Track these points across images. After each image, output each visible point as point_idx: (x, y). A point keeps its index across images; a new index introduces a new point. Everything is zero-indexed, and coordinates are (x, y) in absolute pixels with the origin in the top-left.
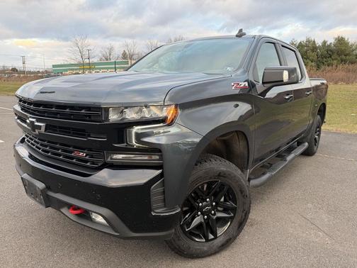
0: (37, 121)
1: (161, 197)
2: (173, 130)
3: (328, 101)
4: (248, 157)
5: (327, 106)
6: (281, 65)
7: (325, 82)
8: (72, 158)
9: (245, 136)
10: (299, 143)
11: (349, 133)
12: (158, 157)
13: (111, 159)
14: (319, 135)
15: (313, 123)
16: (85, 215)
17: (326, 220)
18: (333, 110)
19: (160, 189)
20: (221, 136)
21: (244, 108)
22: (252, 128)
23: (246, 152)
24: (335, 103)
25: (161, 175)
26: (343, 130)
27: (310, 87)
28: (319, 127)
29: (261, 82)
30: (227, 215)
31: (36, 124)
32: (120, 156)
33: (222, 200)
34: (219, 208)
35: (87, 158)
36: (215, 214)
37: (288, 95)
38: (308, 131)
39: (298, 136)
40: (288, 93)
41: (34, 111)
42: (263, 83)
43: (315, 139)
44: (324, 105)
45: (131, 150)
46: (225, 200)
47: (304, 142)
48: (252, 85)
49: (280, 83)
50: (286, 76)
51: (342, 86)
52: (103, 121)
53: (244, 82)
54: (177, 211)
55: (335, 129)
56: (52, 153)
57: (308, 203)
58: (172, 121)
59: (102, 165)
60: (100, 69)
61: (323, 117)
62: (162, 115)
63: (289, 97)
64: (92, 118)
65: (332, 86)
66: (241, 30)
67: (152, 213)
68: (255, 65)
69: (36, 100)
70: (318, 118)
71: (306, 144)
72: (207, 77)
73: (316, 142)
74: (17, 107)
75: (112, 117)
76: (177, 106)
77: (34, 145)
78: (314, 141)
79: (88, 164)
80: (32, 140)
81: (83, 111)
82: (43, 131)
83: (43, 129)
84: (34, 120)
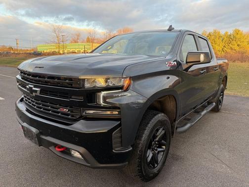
0: (34, 87)
1: (119, 140)
2: (128, 94)
3: (228, 74)
4: (176, 112)
5: (228, 77)
6: (198, 50)
7: (226, 61)
8: (58, 113)
9: (174, 97)
10: (209, 103)
11: (243, 96)
12: (117, 113)
13: (86, 113)
14: (222, 98)
15: (219, 89)
16: (67, 151)
17: (227, 156)
18: (232, 80)
19: (119, 135)
20: (160, 98)
21: (174, 79)
22: (178, 93)
23: (175, 110)
24: (233, 75)
25: (120, 125)
26: (239, 94)
28: (223, 92)
29: (185, 62)
31: (34, 89)
32: (91, 112)
35: (69, 112)
37: (202, 70)
38: (214, 95)
39: (208, 98)
40: (202, 69)
41: (32, 80)
42: (187, 62)
43: (220, 100)
44: (226, 77)
45: (99, 107)
47: (212, 102)
48: (179, 64)
49: (199, 62)
50: (202, 58)
51: (238, 63)
52: (81, 88)
53: (174, 61)
54: (129, 150)
55: (233, 93)
56: (44, 109)
57: (215, 144)
58: (127, 88)
59: (79, 118)
60: (70, 48)
61: (225, 85)
62: (121, 84)
63: (203, 71)
64: (73, 85)
65: (231, 63)
66: (171, 26)
67: (113, 151)
68: (181, 50)
69: (33, 73)
70: (222, 86)
71: (214, 104)
72: (149, 58)
73: (220, 102)
74: (19, 77)
75: (87, 85)
76: (131, 78)
77: (30, 103)
78: (219, 102)
79: (70, 117)
80: (29, 99)
81: (67, 81)
82: (38, 94)
83: (38, 93)
84: (32, 86)
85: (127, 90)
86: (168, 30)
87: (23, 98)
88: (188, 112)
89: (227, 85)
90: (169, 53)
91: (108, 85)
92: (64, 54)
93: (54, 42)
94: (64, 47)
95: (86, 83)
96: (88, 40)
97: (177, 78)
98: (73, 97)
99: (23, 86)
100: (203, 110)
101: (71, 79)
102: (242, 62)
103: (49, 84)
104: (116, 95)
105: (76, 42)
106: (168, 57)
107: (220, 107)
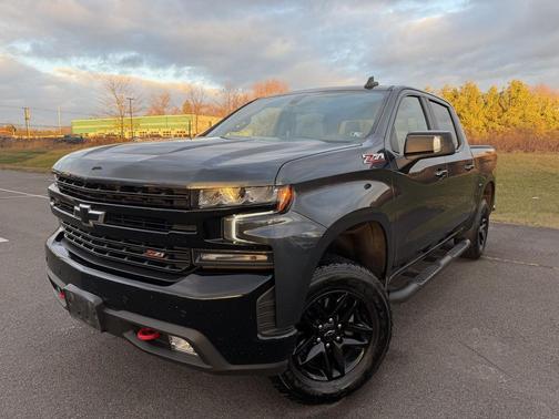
0: (92, 209)
1: (271, 313)
2: (286, 219)
3: (497, 179)
4: (387, 258)
5: (497, 185)
6: (429, 129)
7: (492, 150)
8: (143, 260)
9: (381, 226)
10: (458, 240)
11: (530, 225)
12: (265, 258)
13: (201, 260)
14: (486, 229)
15: (477, 210)
16: (161, 341)
17: (500, 350)
18: (506, 191)
19: (269, 303)
20: (351, 229)
21: (379, 189)
22: (391, 218)
23: (384, 253)
24: (508, 181)
25: (271, 283)
26: (522, 221)
27: (470, 158)
28: (486, 216)
29: (402, 153)
30: (359, 343)
31: (91, 212)
32: (213, 257)
33: (351, 320)
34: (347, 333)
35: (166, 259)
36: (340, 341)
37: (439, 170)
38: (468, 224)
39: (455, 230)
40: (439, 168)
41: (87, 194)
42: (406, 154)
43: (481, 234)
44: (492, 184)
45: (229, 247)
46: (356, 321)
47: (464, 239)
48: (390, 158)
49: (430, 154)
50: (437, 144)
51: (519, 155)
52: (192, 208)
53: (379, 152)
54: (292, 334)
55: (509, 219)
56: (112, 254)
57: (473, 326)
58: (286, 207)
59: (187, 270)
60: (147, 127)
61: (491, 201)
62: (272, 199)
63: (441, 173)
64: (175, 203)
65: (502, 156)
66: (371, 79)
67: (259, 336)
68: (393, 129)
69: (89, 179)
70: (484, 202)
71: (468, 241)
72: (327, 146)
73: (482, 238)
74: (54, 188)
75: (203, 203)
76: (293, 187)
77: (81, 243)
78: (480, 238)
79: (167, 268)
80: (79, 235)
81: (163, 195)
82: (100, 222)
83: (101, 220)
84: (87, 207)
85: (284, 211)
86: (366, 87)
87: (62, 233)
88: (412, 258)
89: (496, 201)
90: (367, 137)
91: (247, 202)
92: (132, 139)
93: (110, 114)
94: (133, 125)
95: (201, 198)
96: (188, 109)
97: (387, 188)
98: (175, 227)
99: (63, 208)
100: (444, 255)
101: (169, 191)
102: (526, 152)
103: (123, 201)
104: (263, 222)
105: (160, 113)
106: (367, 144)
107: (481, 248)
